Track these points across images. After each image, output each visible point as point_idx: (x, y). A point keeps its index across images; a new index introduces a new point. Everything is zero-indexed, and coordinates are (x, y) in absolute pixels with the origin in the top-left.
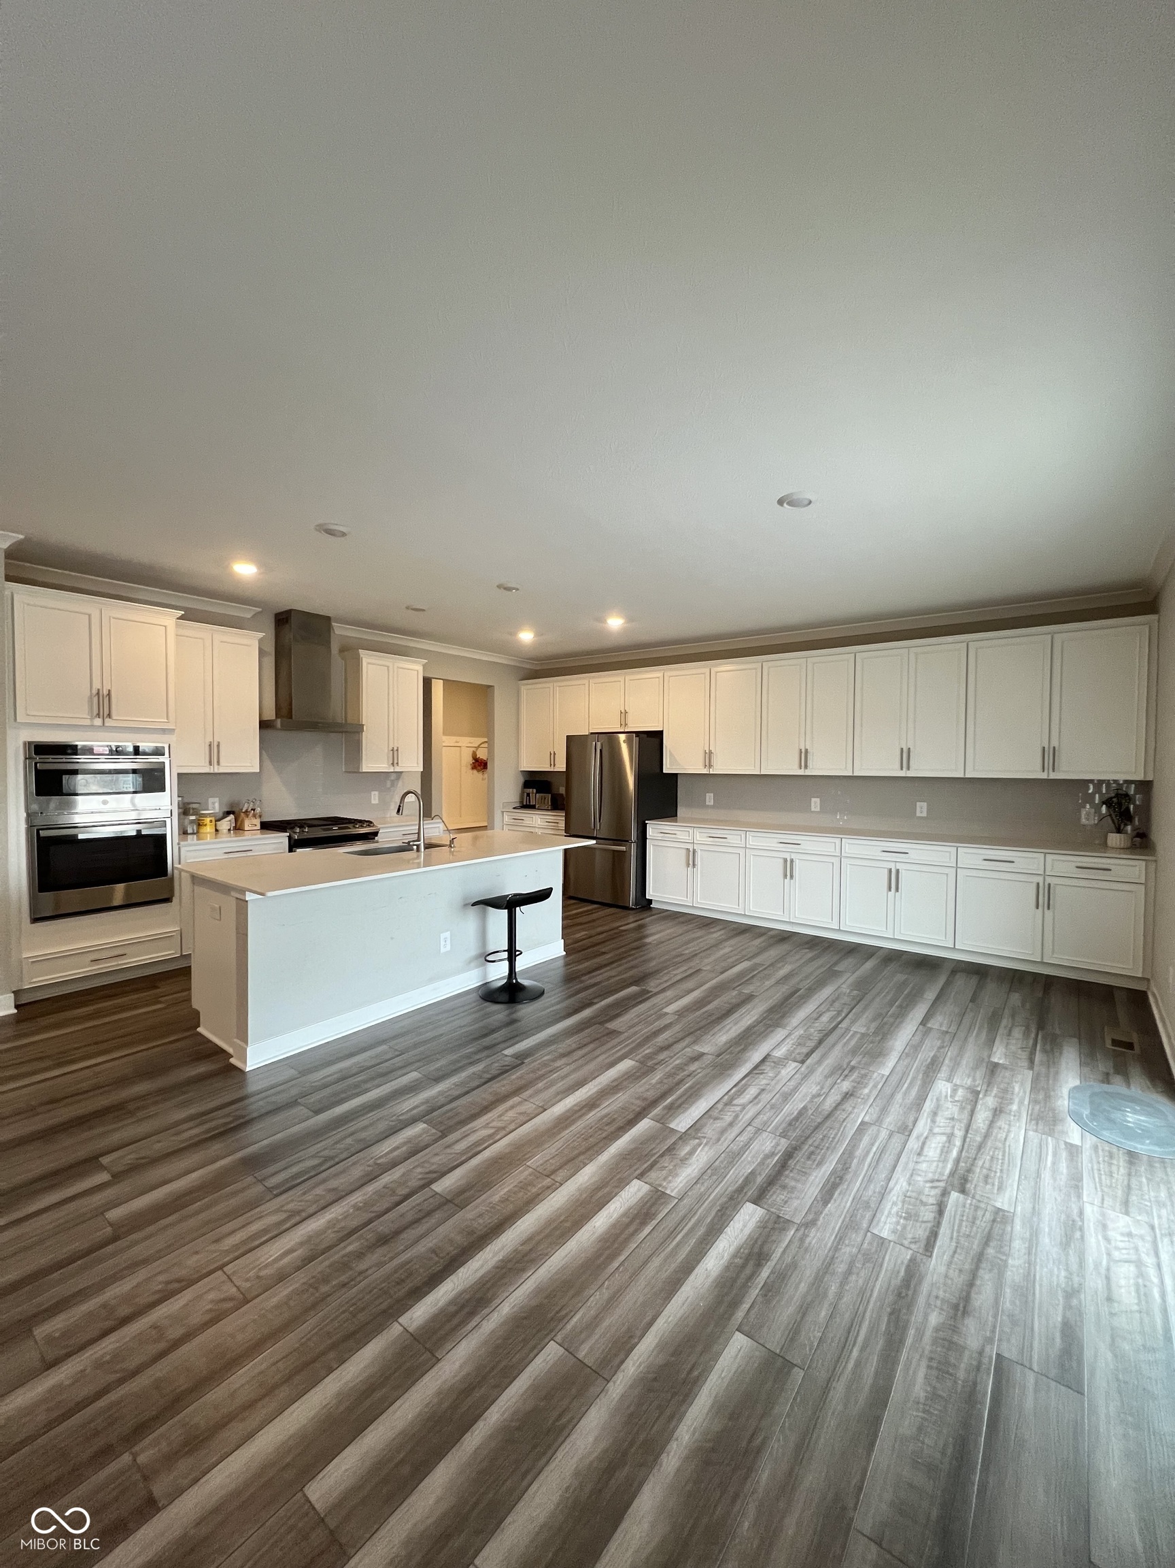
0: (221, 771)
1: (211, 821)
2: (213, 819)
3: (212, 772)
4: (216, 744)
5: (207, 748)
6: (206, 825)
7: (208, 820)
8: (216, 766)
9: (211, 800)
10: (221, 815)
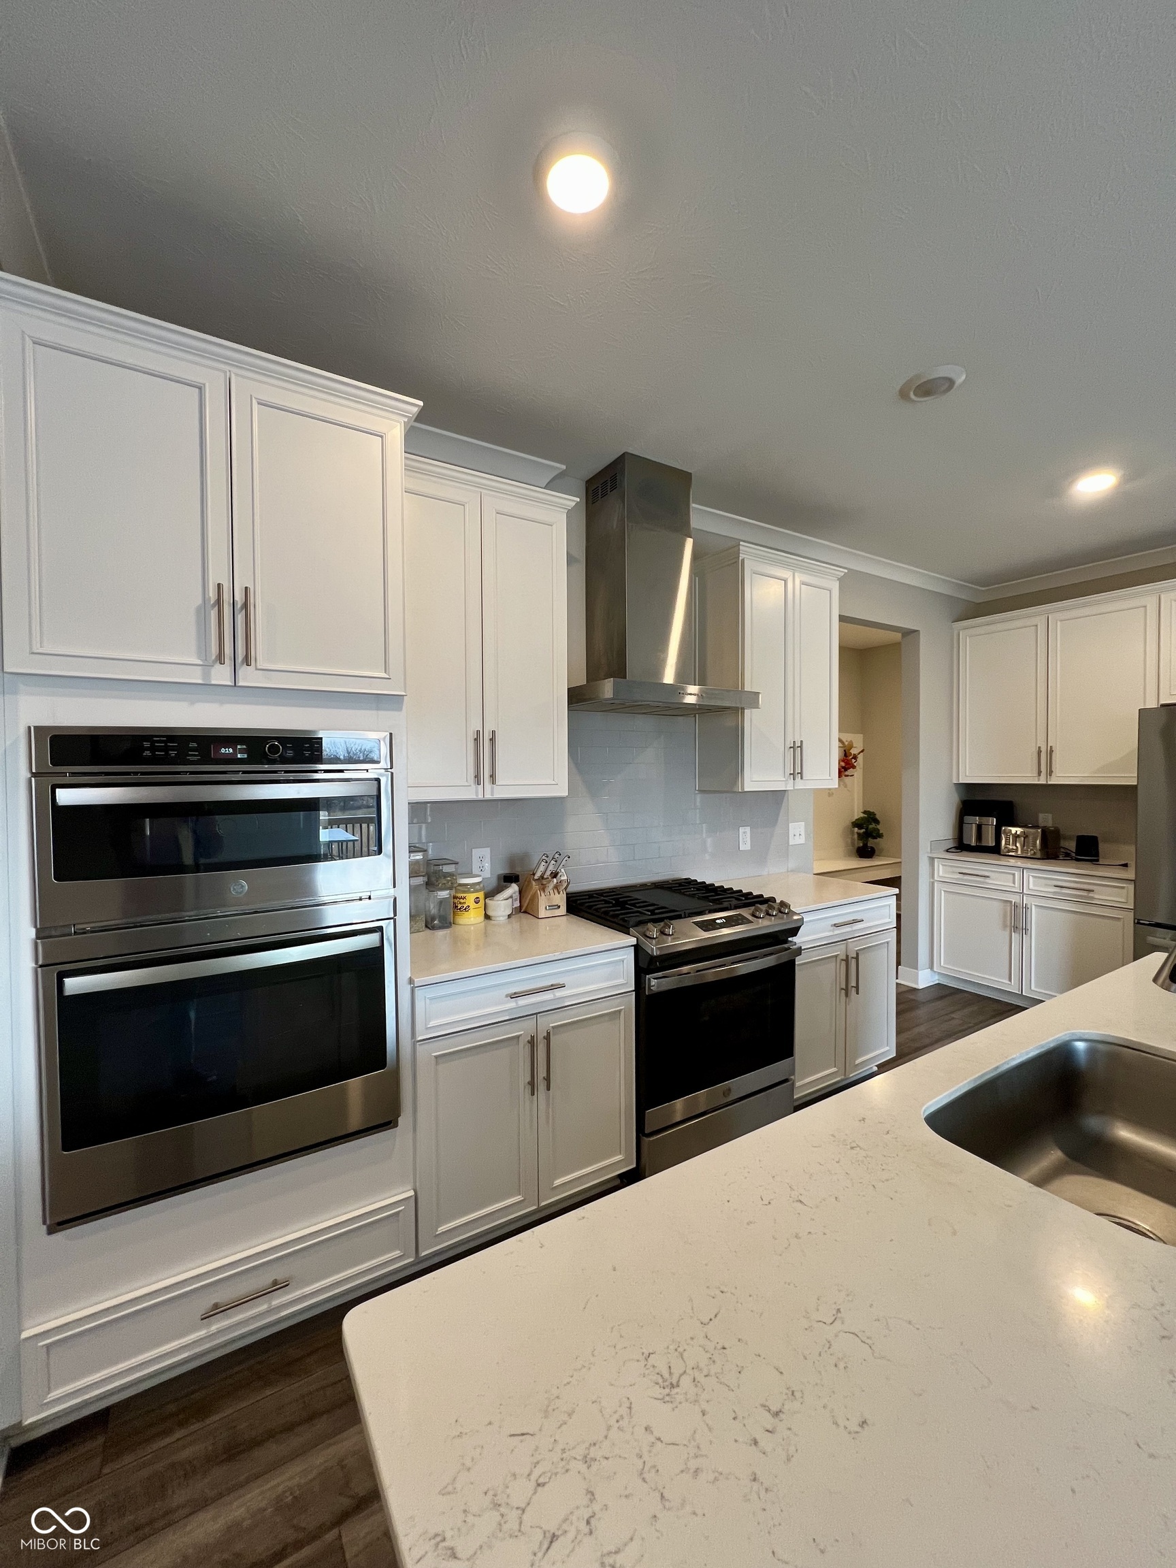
0: (500, 793)
1: (477, 901)
2: (481, 895)
3: (480, 797)
4: (487, 737)
5: (471, 744)
6: (467, 909)
7: (470, 899)
8: (488, 785)
9: (477, 853)
10: (493, 883)
